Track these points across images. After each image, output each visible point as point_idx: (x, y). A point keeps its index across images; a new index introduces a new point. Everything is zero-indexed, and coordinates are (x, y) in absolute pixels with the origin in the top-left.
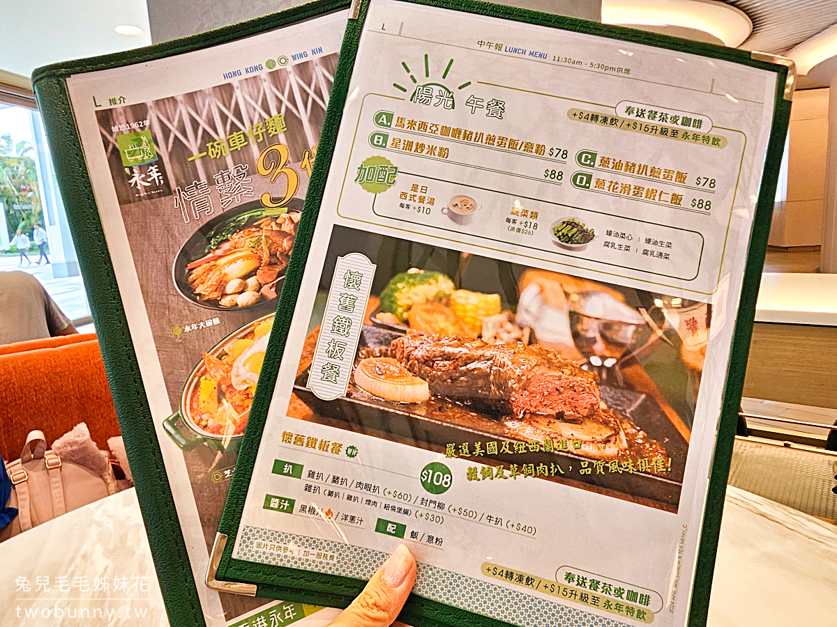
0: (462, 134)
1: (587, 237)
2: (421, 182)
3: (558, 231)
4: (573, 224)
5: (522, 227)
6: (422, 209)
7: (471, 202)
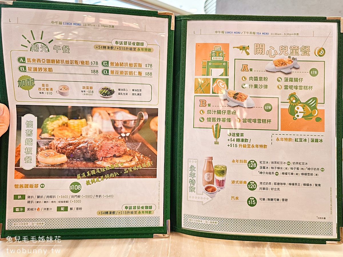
0: (56, 61)
1: (112, 92)
2: (45, 83)
3: (101, 92)
4: (106, 89)
5: (88, 93)
6: (49, 93)
7: (67, 87)
